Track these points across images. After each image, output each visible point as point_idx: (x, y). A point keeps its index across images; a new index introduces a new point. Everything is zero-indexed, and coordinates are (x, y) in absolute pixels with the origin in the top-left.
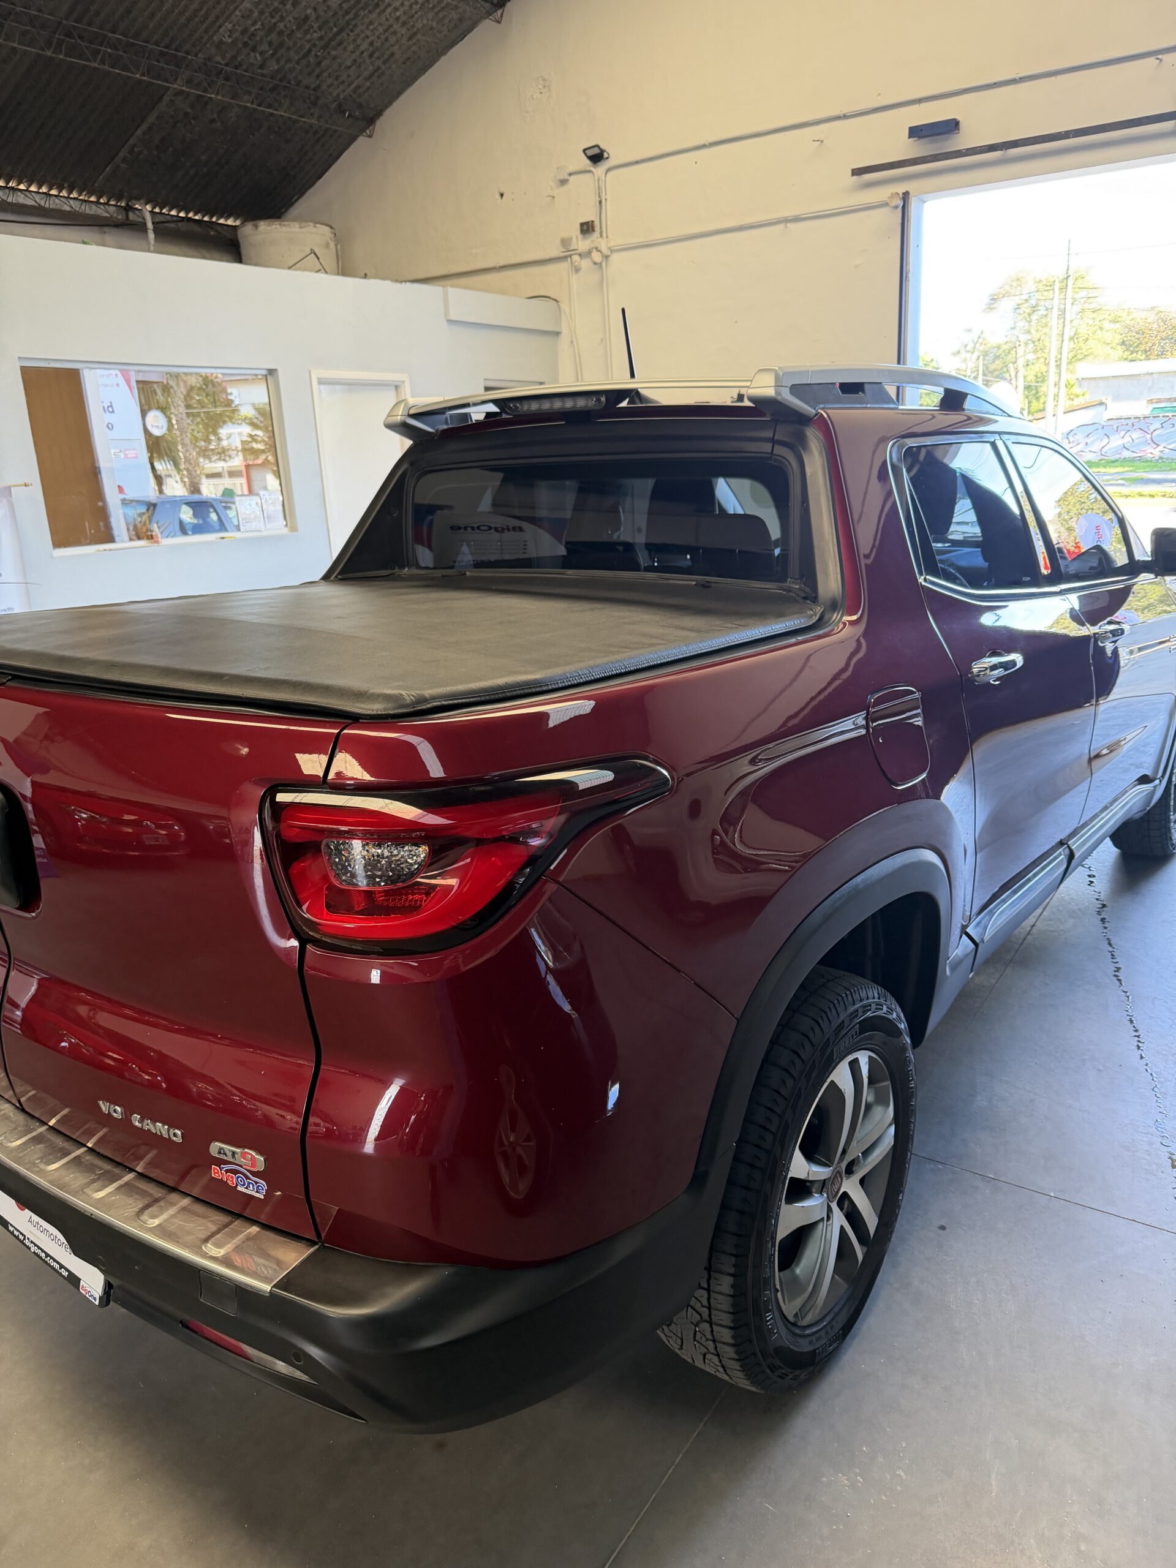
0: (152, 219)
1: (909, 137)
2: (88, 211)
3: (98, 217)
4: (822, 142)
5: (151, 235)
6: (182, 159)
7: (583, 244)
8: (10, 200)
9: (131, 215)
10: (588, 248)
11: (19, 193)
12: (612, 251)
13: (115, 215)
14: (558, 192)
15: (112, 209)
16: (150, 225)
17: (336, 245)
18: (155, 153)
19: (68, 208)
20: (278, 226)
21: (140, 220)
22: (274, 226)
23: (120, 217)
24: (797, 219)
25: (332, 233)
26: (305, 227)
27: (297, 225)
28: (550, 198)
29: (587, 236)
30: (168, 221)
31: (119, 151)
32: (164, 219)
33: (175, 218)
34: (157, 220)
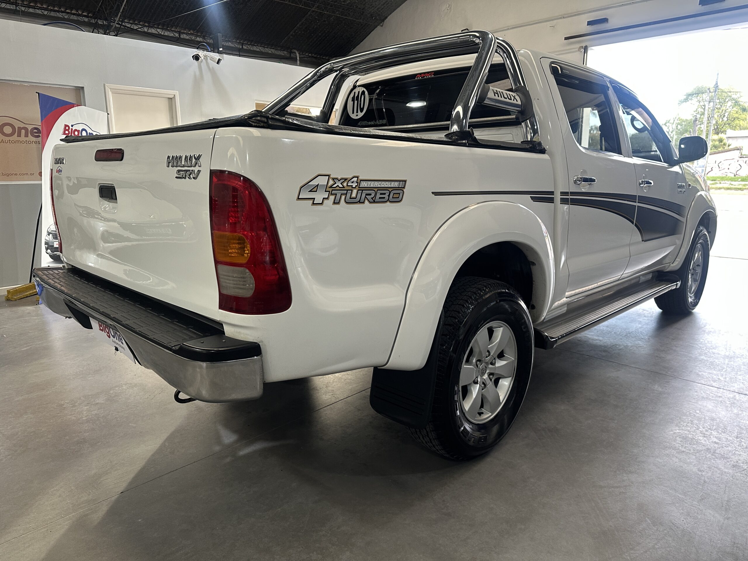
0: (299, 56)
2: (277, 53)
3: (281, 55)
5: (298, 62)
6: (312, 35)
8: (251, 49)
9: (292, 55)
11: (254, 47)
13: (286, 55)
15: (286, 52)
16: (298, 58)
18: (303, 32)
19: (270, 52)
21: (295, 57)
23: (288, 55)
30: (305, 57)
31: (290, 32)
32: (303, 57)
33: (307, 56)
34: (301, 57)
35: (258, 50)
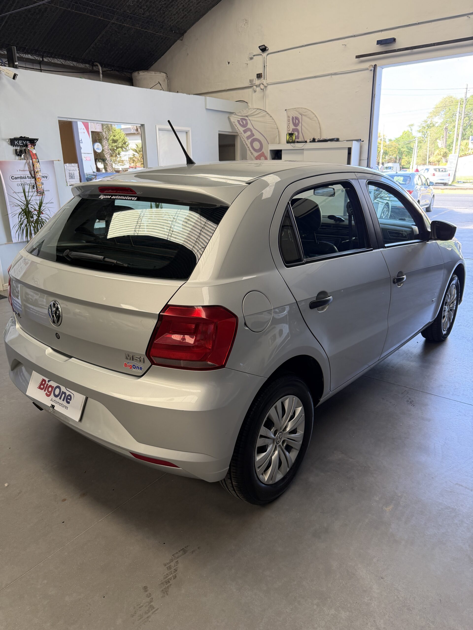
0: (102, 70)
1: (377, 44)
2: (78, 66)
4: (346, 45)
6: (114, 48)
7: (257, 82)
8: (52, 61)
9: (94, 68)
10: (259, 83)
11: (55, 59)
12: (268, 84)
13: (89, 68)
14: (250, 62)
15: (87, 65)
16: (101, 72)
17: (168, 80)
18: (104, 45)
19: (72, 65)
20: (147, 73)
21: (98, 70)
22: (145, 73)
23: (90, 68)
24: (335, 74)
25: (166, 76)
26: (156, 73)
27: (153, 73)
28: (246, 65)
29: (259, 79)
30: (107, 71)
31: (91, 44)
32: (106, 70)
33: (110, 69)
34: (103, 70)
35: (59, 62)
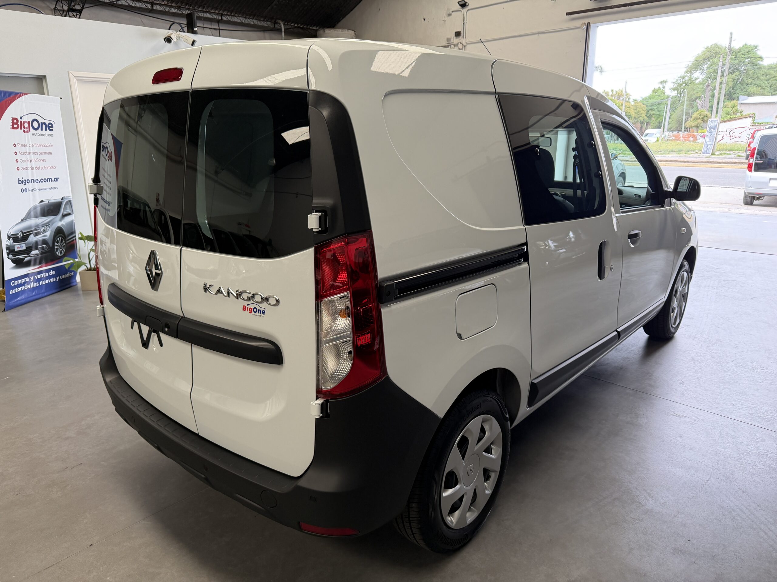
2: (260, 24)
3: (264, 27)
5: (283, 33)
7: (455, 41)
8: (232, 20)
9: (277, 26)
10: (457, 43)
12: (468, 44)
14: (447, 19)
15: (269, 23)
16: (283, 29)
18: (288, 1)
19: (252, 23)
23: (272, 26)
27: (342, 30)
28: (443, 22)
29: (458, 37)
31: (274, 1)
33: (293, 27)
35: (238, 21)
